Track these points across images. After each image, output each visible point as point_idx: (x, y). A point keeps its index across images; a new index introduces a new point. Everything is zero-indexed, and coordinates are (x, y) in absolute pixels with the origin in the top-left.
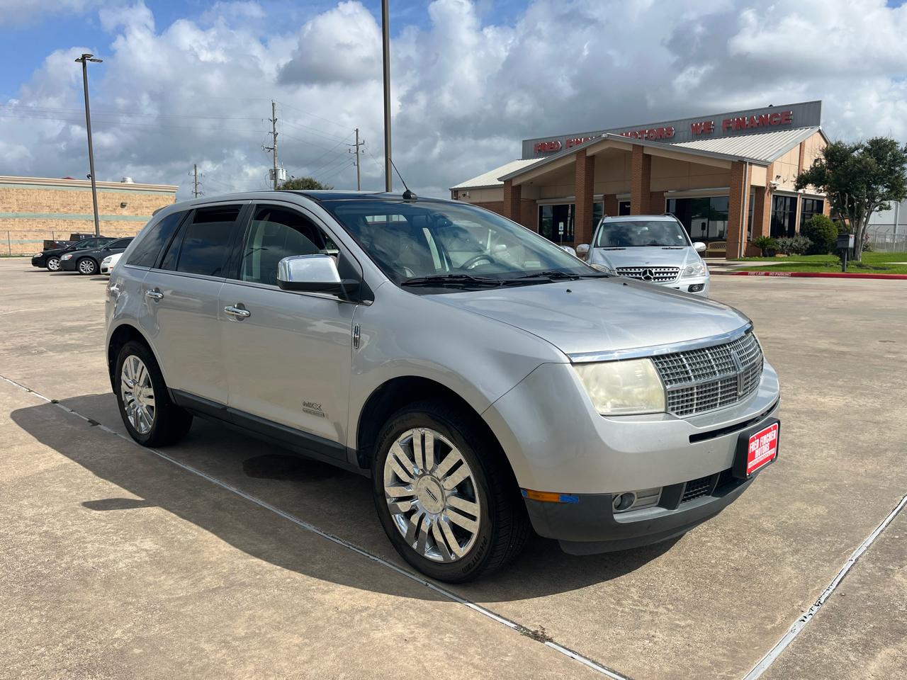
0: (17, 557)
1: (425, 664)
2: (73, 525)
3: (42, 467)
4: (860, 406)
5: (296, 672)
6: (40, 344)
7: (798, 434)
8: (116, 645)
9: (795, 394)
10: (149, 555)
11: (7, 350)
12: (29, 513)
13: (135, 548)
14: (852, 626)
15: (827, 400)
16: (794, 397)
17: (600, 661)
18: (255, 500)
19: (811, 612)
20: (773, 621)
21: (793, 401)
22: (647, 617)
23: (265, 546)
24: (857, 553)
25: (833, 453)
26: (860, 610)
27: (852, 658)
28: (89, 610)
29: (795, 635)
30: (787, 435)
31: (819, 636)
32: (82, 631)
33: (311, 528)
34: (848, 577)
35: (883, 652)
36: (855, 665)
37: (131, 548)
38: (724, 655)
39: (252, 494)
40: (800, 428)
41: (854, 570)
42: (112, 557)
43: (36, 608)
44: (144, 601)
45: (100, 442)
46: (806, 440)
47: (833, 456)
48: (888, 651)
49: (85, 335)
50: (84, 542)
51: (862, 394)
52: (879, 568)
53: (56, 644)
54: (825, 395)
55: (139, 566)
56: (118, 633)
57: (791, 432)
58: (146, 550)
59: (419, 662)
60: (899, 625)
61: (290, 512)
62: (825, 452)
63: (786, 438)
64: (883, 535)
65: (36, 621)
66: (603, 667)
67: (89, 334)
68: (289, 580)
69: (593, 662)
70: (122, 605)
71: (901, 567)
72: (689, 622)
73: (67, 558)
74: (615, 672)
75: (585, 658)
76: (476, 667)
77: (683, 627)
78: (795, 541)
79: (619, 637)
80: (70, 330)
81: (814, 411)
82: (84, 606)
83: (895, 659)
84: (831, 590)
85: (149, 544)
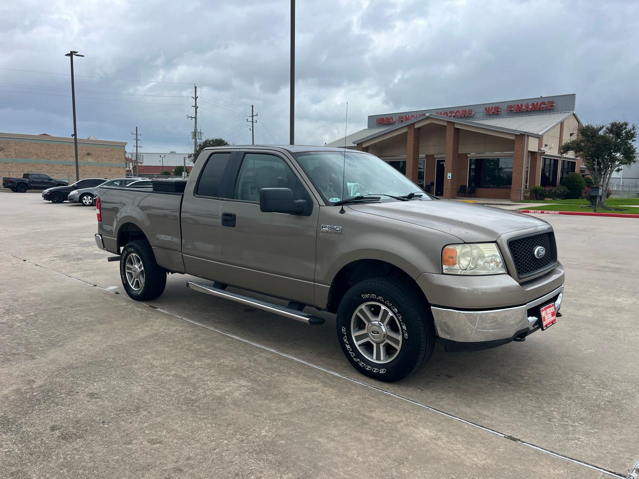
0: (169, 390)
1: (454, 452)
2: (189, 370)
5: (382, 454)
6: (76, 253)
8: (267, 439)
10: (250, 389)
11: (56, 257)
12: (157, 363)
13: (237, 385)
15: (621, 300)
16: (600, 298)
17: (554, 451)
22: (571, 428)
23: (316, 385)
28: (237, 419)
32: (241, 431)
33: (337, 375)
37: (235, 384)
38: (623, 447)
40: (612, 318)
42: (227, 389)
43: (204, 419)
44: (266, 415)
45: (166, 320)
46: (619, 325)
50: (204, 381)
53: (231, 439)
54: (619, 297)
55: (247, 394)
56: (264, 433)
58: (245, 386)
59: (450, 450)
65: (209, 426)
66: (558, 454)
68: (344, 405)
69: (551, 452)
70: (254, 417)
72: (595, 430)
73: (201, 390)
74: (566, 457)
75: (546, 450)
76: (485, 454)
77: (593, 433)
79: (560, 439)
81: (617, 307)
85: (244, 383)
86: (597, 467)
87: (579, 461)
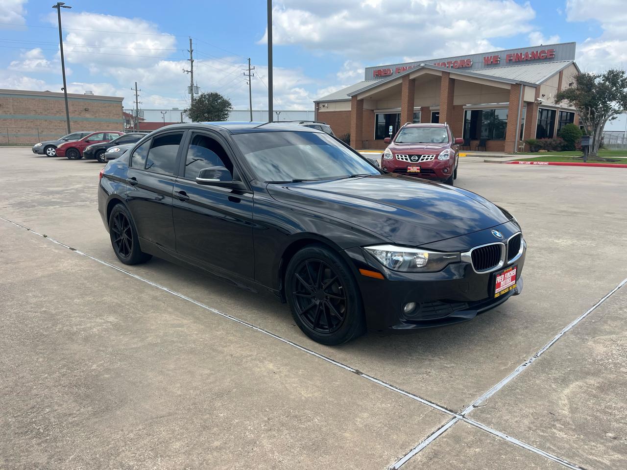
0: (26, 325)
1: (286, 385)
2: (62, 307)
3: (40, 274)
4: (582, 245)
5: (206, 388)
6: (33, 201)
7: (538, 261)
8: (93, 373)
9: (539, 238)
10: (113, 325)
11: (11, 204)
12: (34, 300)
13: (103, 321)
14: (556, 369)
15: (561, 241)
16: (539, 240)
17: (395, 385)
18: (179, 295)
19: (531, 361)
20: (505, 365)
21: (537, 241)
23: (186, 321)
24: (566, 329)
25: (559, 272)
26: (563, 360)
27: (554, 386)
28: (75, 354)
29: (519, 373)
30: (530, 262)
31: (534, 374)
32: (71, 365)
33: (216, 311)
34: (557, 342)
35: (574, 383)
36: (554, 390)
37: (100, 321)
38: (473, 382)
39: (177, 291)
40: (539, 257)
41: (562, 339)
42: (89, 325)
43: (41, 353)
44: (110, 349)
45: (77, 261)
46: (542, 265)
47: (559, 275)
48: (577, 383)
49: (62, 196)
50: (69, 317)
51: (584, 238)
52: (579, 338)
53: (54, 372)
54: (559, 238)
55: (106, 330)
56: (94, 367)
57: (532, 260)
58: (110, 322)
59: (282, 383)
60: (586, 369)
61: (201, 302)
62: (554, 272)
63: (530, 263)
64: (584, 319)
65: (41, 360)
66: (396, 388)
67: (66, 195)
68: (201, 340)
69: (391, 386)
70: (97, 352)
71: (593, 338)
72: (453, 365)
73: (60, 326)
74: (403, 391)
75: (386, 383)
76: (318, 387)
77: (448, 368)
78: (526, 322)
79: (408, 373)
80: (52, 193)
81: (551, 248)
82: (72, 352)
83: (581, 387)
84: (545, 349)
85: (112, 319)
86: (431, 402)
87: (414, 395)
